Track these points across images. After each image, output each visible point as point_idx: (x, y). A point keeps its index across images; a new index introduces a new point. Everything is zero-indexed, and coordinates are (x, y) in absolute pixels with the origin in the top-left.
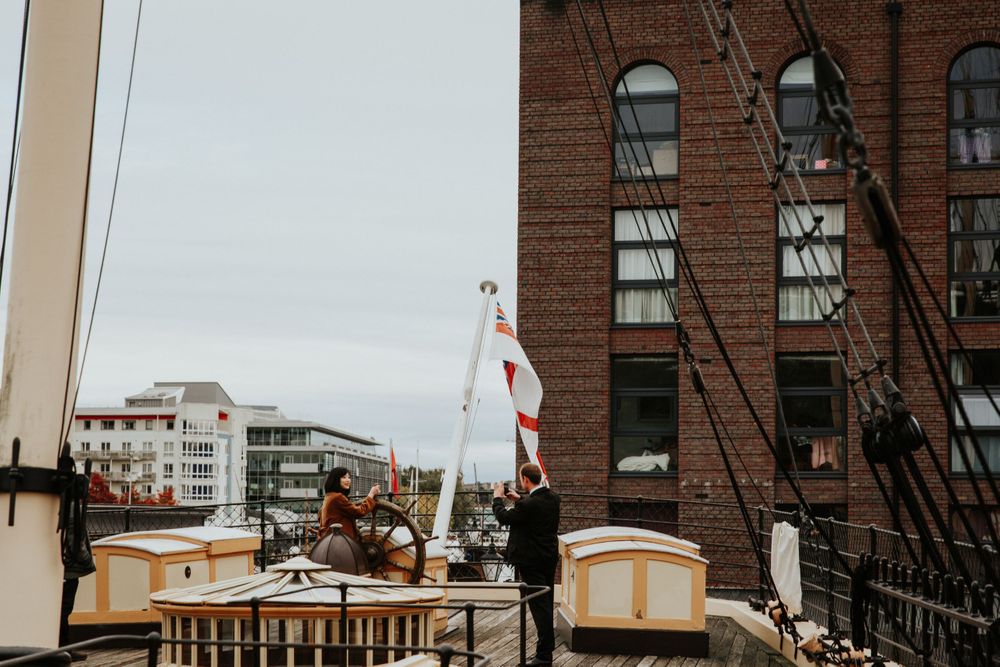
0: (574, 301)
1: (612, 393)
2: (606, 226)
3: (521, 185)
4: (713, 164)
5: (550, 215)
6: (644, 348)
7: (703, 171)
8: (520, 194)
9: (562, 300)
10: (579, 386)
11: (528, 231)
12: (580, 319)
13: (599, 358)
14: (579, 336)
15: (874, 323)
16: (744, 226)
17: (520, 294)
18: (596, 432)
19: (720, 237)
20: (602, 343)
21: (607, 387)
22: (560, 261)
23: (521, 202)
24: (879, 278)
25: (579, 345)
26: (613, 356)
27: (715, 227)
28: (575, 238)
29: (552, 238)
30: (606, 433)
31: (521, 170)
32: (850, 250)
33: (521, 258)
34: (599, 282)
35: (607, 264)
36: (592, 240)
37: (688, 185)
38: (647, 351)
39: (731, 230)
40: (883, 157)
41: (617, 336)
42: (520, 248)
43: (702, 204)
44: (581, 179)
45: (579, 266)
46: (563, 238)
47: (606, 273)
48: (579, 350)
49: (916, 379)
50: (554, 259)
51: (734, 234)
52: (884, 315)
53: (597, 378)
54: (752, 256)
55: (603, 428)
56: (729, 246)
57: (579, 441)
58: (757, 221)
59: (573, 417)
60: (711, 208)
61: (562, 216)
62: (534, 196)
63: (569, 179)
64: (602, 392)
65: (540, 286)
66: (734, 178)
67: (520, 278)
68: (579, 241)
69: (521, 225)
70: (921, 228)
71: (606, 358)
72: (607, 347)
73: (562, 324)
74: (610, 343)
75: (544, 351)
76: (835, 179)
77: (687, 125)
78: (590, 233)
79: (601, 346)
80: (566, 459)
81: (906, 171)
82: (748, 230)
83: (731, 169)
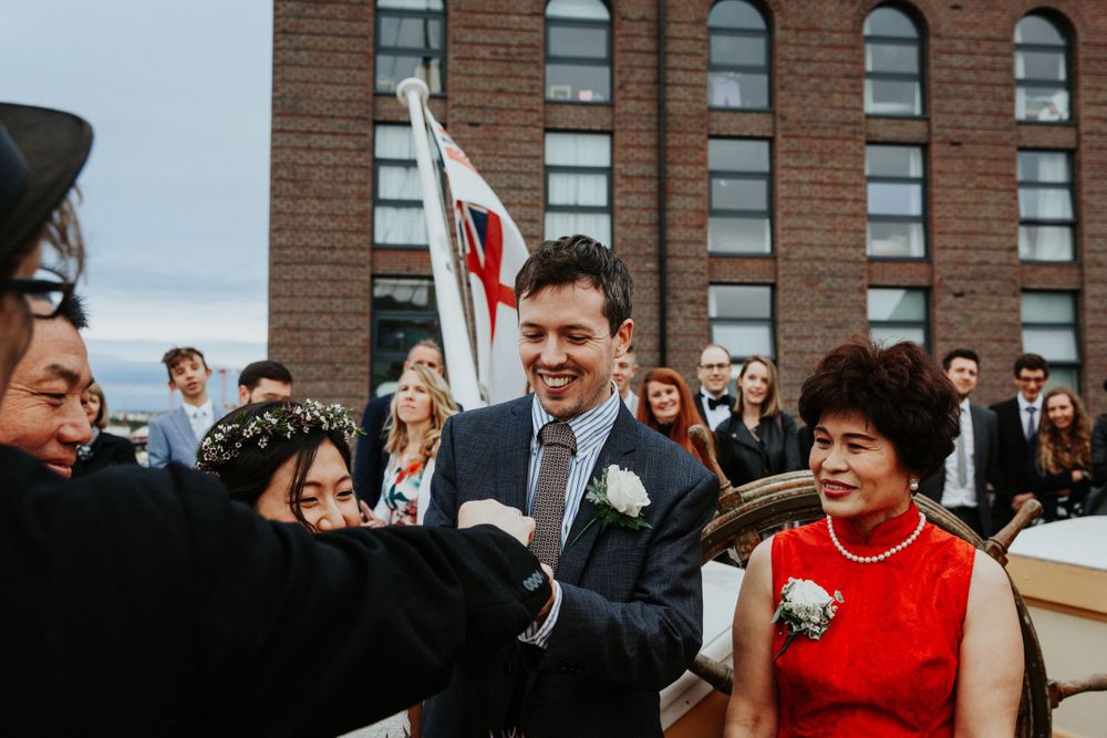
0: (333, 216)
1: (373, 315)
2: (368, 140)
3: (275, 89)
4: (482, 85)
5: (307, 124)
6: (408, 269)
7: (472, 90)
8: (274, 99)
9: (320, 215)
10: (338, 307)
11: (282, 139)
12: (339, 236)
13: (362, 278)
14: (338, 255)
15: (641, 252)
16: (514, 150)
17: (272, 206)
18: (357, 357)
19: (490, 159)
20: (363, 262)
21: (368, 310)
22: (318, 174)
23: (274, 107)
24: (646, 209)
25: (338, 263)
26: (374, 276)
27: (484, 149)
28: (335, 150)
29: (309, 148)
30: (367, 357)
31: (275, 73)
32: (618, 180)
33: (274, 167)
34: (361, 198)
35: (369, 179)
36: (354, 153)
37: (456, 103)
38: (412, 273)
39: (500, 153)
40: (650, 92)
41: (380, 256)
42: (273, 156)
43: (472, 124)
44: (341, 88)
45: (338, 179)
46: (322, 149)
47: (368, 189)
48: (339, 269)
49: (680, 309)
50: (312, 170)
51: (503, 156)
52: (650, 245)
53: (358, 300)
54: (524, 181)
55: (364, 352)
56: (499, 168)
57: (338, 366)
58: (526, 146)
59: (332, 339)
60: (481, 128)
61: (319, 125)
62: (289, 102)
63: (328, 87)
64: (363, 314)
65: (295, 198)
66: (504, 101)
67: (273, 188)
68: (339, 153)
69: (274, 131)
70: (685, 163)
71: (367, 278)
72: (369, 268)
73: (319, 240)
74: (372, 262)
75: (299, 268)
76: (602, 110)
77: (455, 42)
78: (351, 145)
79: (363, 266)
80: (323, 385)
81: (671, 107)
82: (517, 154)
83: (500, 91)
